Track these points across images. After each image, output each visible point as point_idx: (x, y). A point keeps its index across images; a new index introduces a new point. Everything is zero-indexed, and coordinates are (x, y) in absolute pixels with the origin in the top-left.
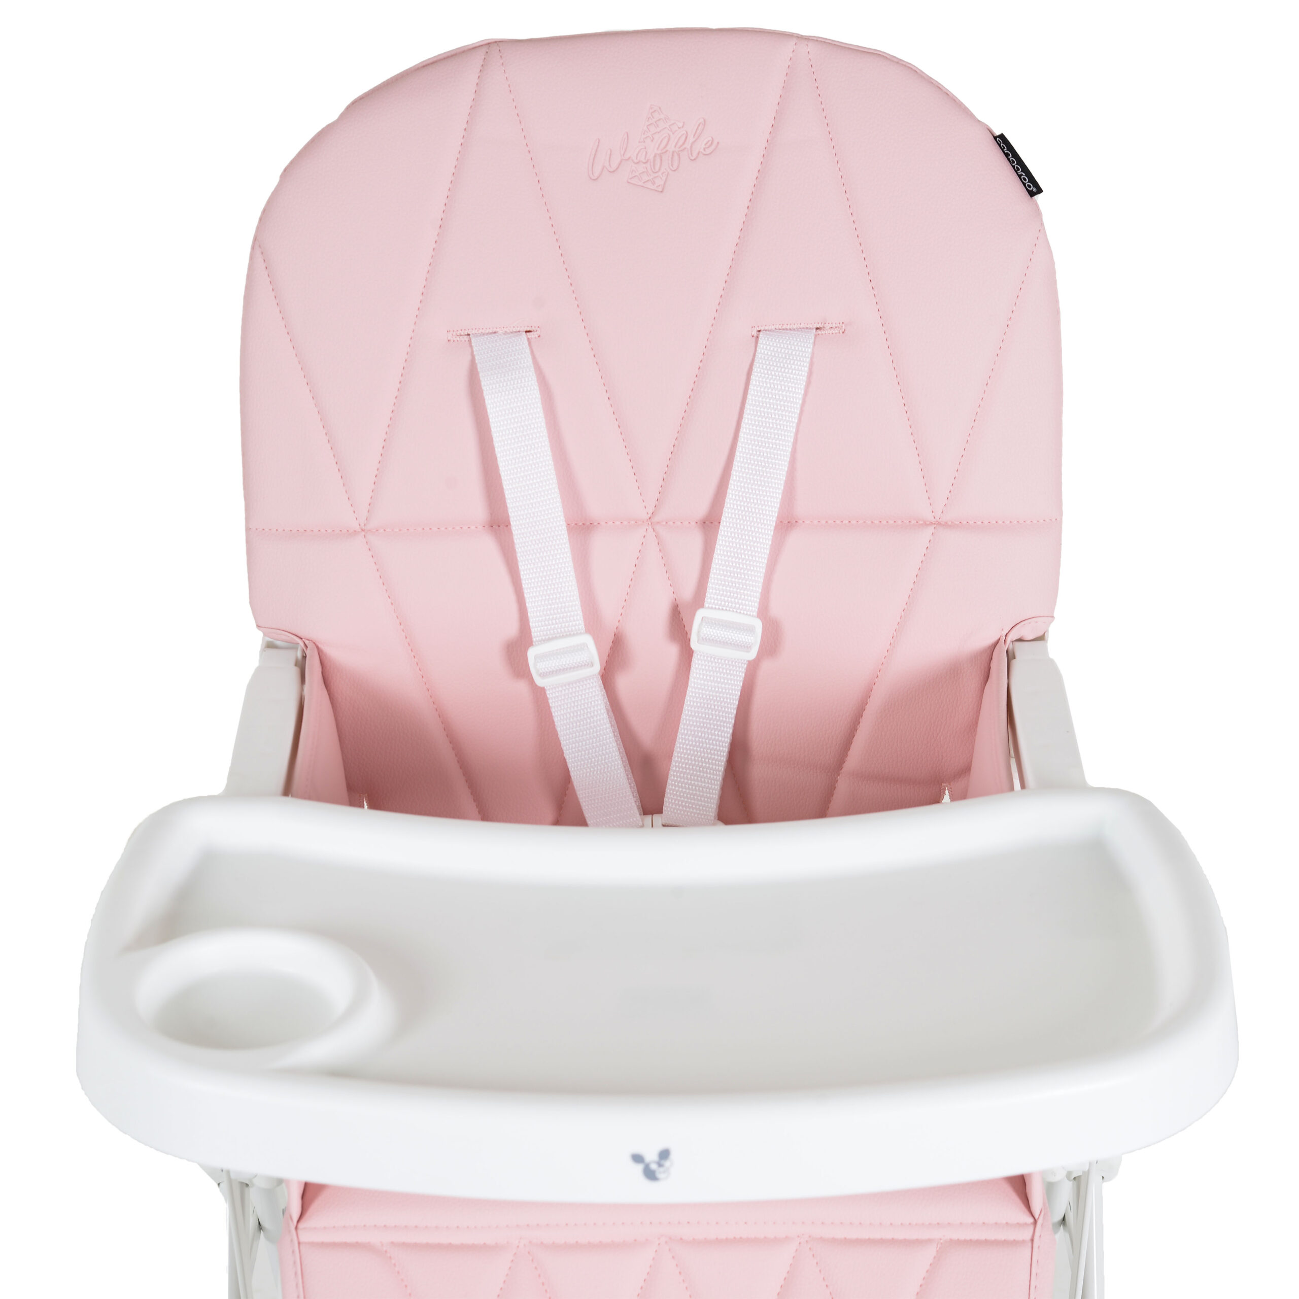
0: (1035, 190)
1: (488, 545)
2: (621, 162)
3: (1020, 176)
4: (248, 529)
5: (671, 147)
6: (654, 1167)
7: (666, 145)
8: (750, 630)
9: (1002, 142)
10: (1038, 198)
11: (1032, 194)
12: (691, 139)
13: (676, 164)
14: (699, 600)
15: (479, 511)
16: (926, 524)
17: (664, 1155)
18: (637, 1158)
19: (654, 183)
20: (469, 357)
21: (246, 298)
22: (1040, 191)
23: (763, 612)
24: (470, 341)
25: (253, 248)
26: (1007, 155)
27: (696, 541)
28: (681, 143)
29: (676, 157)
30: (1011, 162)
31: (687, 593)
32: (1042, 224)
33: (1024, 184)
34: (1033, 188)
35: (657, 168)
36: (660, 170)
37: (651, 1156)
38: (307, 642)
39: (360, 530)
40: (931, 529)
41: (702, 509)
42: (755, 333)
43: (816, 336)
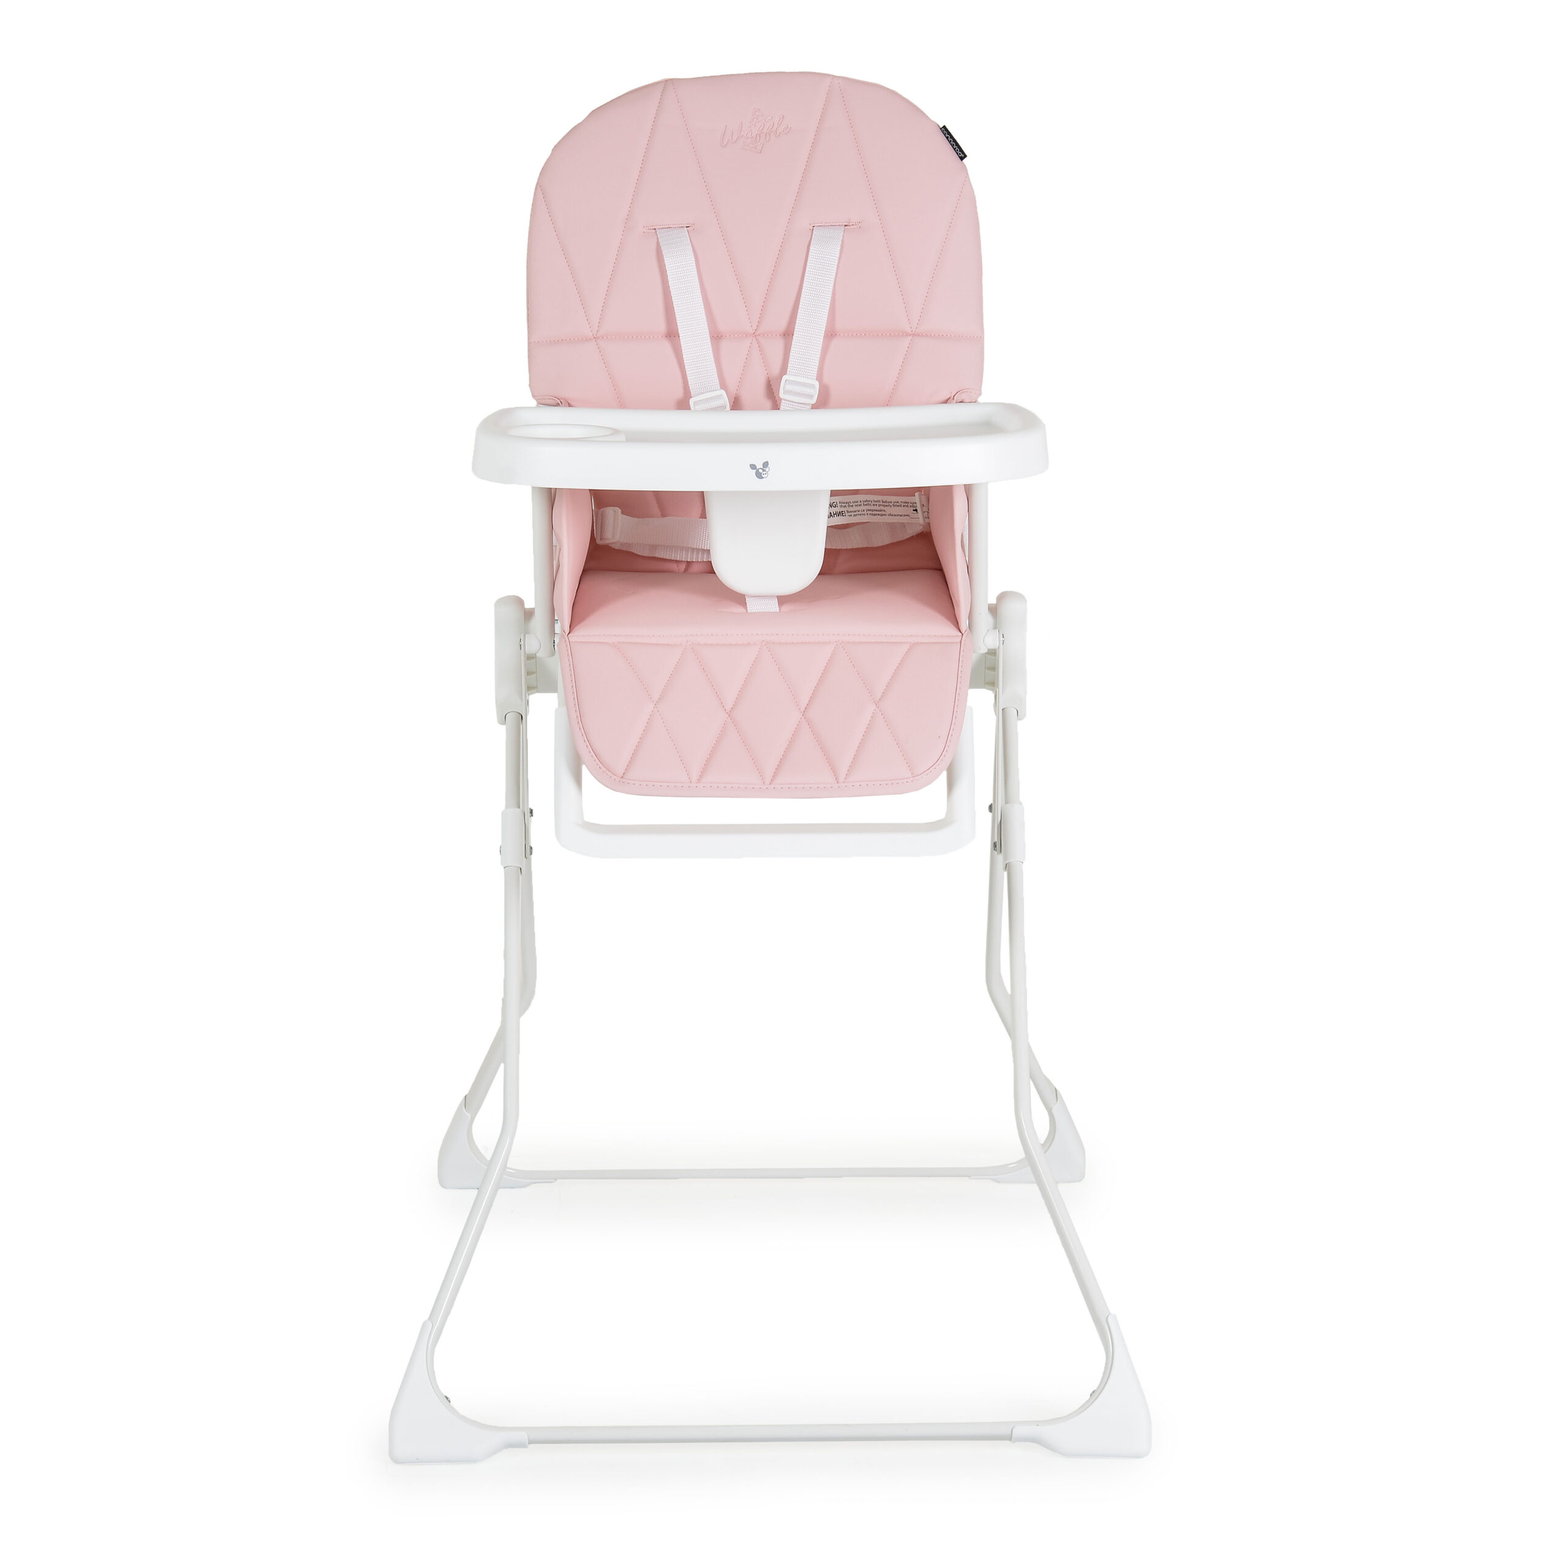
0: (963, 156)
1: (666, 346)
2: (737, 139)
3: (955, 149)
4: (529, 343)
5: (765, 130)
6: (761, 471)
7: (762, 130)
8: (813, 386)
9: (945, 130)
10: (965, 160)
11: (962, 159)
12: (776, 126)
13: (768, 138)
14: (784, 370)
15: (661, 326)
16: (908, 335)
17: (766, 464)
18: (753, 467)
19: (756, 148)
20: (656, 240)
21: (532, 216)
22: (965, 156)
23: (820, 378)
24: (656, 232)
25: (536, 189)
26: (947, 138)
27: (780, 344)
28: (770, 128)
29: (768, 135)
30: (950, 142)
31: (776, 370)
32: (967, 174)
33: (957, 153)
34: (962, 156)
35: (758, 141)
36: (759, 141)
37: (759, 466)
38: (562, 401)
39: (592, 337)
40: (910, 338)
41: (782, 325)
42: (811, 228)
43: (844, 231)
